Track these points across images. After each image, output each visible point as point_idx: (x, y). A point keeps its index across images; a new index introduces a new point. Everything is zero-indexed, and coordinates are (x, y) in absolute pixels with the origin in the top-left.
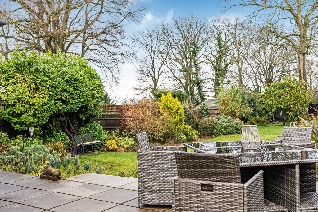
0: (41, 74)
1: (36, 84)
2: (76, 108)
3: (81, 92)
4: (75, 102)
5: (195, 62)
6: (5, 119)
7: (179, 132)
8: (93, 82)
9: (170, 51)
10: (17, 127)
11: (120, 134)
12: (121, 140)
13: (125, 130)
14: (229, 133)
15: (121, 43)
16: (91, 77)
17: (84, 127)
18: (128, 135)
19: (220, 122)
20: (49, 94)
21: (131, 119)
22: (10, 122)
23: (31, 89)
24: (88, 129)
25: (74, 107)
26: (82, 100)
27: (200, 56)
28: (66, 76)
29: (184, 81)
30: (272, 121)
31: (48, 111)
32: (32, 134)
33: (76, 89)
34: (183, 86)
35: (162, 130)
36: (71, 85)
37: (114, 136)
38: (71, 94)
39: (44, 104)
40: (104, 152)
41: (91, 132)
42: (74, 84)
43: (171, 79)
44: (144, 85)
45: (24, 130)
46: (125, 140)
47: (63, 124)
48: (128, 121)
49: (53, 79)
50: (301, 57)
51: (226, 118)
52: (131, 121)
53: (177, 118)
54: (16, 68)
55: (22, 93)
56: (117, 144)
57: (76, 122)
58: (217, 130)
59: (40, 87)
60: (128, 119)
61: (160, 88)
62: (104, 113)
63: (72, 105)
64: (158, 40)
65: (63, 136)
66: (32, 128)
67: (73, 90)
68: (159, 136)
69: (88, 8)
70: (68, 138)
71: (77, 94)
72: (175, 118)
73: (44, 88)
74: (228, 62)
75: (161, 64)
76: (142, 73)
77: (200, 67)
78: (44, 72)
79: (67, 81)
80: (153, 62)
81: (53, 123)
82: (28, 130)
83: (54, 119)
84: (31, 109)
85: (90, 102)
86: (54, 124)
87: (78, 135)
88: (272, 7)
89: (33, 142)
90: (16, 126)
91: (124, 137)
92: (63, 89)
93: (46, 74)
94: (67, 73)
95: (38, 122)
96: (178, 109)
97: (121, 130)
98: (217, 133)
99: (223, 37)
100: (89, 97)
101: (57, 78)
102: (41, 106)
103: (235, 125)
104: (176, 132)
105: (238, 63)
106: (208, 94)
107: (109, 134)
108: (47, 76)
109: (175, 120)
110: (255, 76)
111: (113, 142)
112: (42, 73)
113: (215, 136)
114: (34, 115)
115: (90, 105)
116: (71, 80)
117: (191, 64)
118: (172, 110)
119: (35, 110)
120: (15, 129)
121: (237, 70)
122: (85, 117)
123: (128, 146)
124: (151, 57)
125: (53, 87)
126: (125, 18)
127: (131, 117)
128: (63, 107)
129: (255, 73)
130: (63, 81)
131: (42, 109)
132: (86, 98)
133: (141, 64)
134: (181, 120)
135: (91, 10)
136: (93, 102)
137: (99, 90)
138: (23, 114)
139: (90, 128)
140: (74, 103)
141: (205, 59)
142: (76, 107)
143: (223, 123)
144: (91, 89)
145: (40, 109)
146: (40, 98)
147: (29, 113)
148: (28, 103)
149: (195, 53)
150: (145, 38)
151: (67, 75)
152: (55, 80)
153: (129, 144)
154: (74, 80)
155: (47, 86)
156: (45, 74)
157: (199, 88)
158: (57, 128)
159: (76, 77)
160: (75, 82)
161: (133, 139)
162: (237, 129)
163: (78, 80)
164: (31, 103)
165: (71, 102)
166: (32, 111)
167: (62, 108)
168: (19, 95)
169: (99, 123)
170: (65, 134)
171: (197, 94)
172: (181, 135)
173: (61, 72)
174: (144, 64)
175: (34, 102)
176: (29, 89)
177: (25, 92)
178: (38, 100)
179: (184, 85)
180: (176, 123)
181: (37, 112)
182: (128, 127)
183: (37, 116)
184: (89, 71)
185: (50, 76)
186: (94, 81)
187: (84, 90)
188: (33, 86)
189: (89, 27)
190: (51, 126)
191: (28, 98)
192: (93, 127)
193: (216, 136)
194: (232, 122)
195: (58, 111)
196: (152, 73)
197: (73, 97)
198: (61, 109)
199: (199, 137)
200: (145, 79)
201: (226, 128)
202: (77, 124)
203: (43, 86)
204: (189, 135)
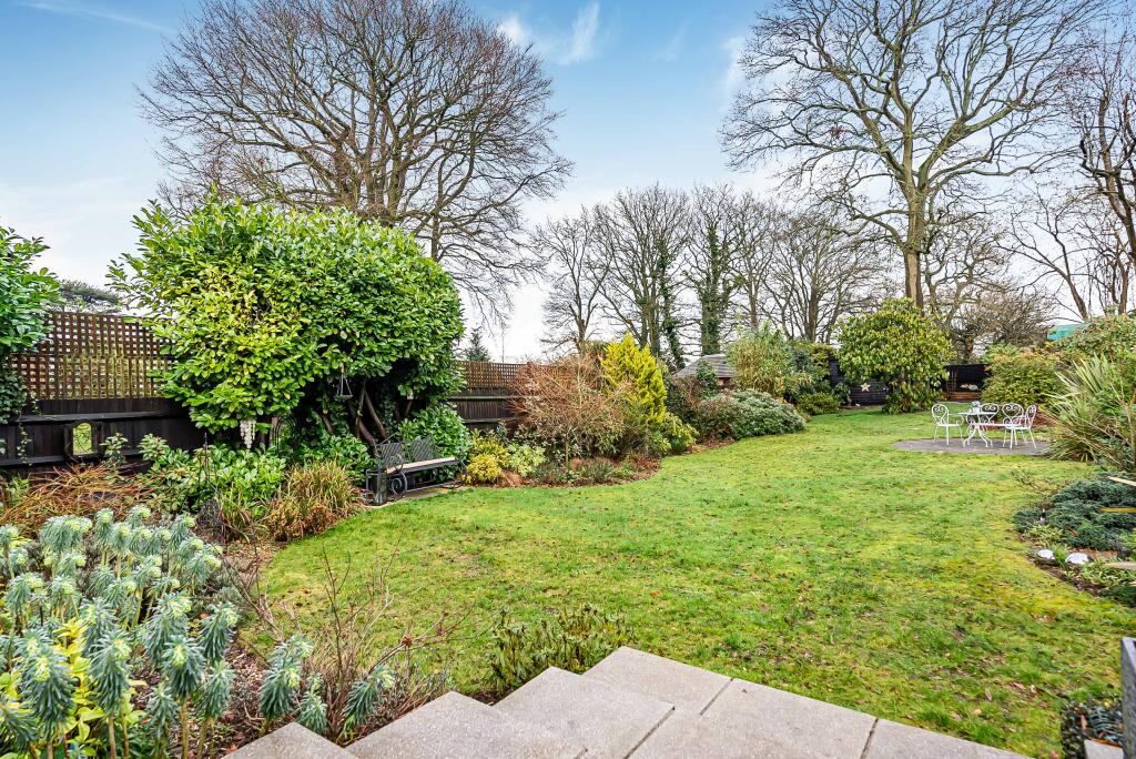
0: (276, 264)
1: (259, 293)
2: (384, 366)
3: (396, 320)
4: (379, 347)
5: (662, 285)
6: (168, 396)
7: (651, 430)
8: (433, 294)
9: (612, 264)
10: (202, 420)
11: (510, 436)
12: (512, 453)
13: (521, 427)
14: (768, 432)
15: (512, 240)
16: (428, 281)
17: (411, 419)
18: (529, 439)
19: (746, 405)
20: (302, 323)
21: (538, 398)
22: (184, 405)
23: (243, 307)
24: (423, 424)
25: (377, 361)
26: (400, 342)
27: (674, 271)
28: (351, 272)
29: (638, 325)
30: (846, 404)
31: (299, 374)
32: (248, 441)
33: (385, 313)
34: (637, 335)
35: (616, 427)
36: (365, 297)
37: (493, 443)
38: (368, 324)
39: (284, 353)
40: (464, 488)
41: (432, 432)
42: (376, 296)
43: (613, 321)
44: (559, 334)
45: (225, 428)
46: (522, 452)
47: (352, 410)
48: (530, 403)
49: (314, 279)
50: (912, 259)
51: (757, 396)
52: (537, 403)
53: (648, 395)
54: (207, 250)
55: (217, 320)
56: (500, 464)
57: (389, 405)
58: (739, 424)
59: (273, 302)
60: (530, 397)
61: (593, 338)
62: (465, 382)
63: (370, 357)
64: (587, 242)
65: (351, 444)
66: (250, 423)
67: (372, 313)
68: (605, 443)
69: (444, 169)
70: (365, 449)
71: (386, 326)
72: (643, 395)
73: (285, 305)
74: (732, 284)
75: (593, 291)
76: (555, 307)
77: (675, 294)
78: (286, 259)
79: (355, 288)
80: (577, 286)
81: (322, 409)
82: (238, 428)
83: (325, 397)
84: (245, 366)
85: (425, 350)
86: (325, 412)
87: (394, 440)
88: (847, 149)
89: (256, 464)
90: (199, 418)
91: (521, 444)
92: (344, 309)
93: (293, 265)
94: (355, 265)
95: (268, 404)
96: (651, 374)
97: (513, 427)
98: (740, 432)
99: (720, 234)
100: (420, 335)
101: (324, 277)
102: (275, 357)
103: (781, 413)
104: (647, 430)
105: (750, 286)
106: (689, 349)
107: (481, 438)
108: (295, 270)
109: (644, 401)
110: (783, 314)
111: (491, 460)
112: (281, 261)
113: (734, 438)
114: (255, 384)
115: (424, 358)
116: (368, 284)
117: (654, 290)
118: (637, 377)
119: (258, 371)
120: (199, 425)
121: (746, 302)
122: (415, 392)
123: (530, 468)
124: (573, 277)
125: (313, 302)
126: (520, 188)
127: (537, 393)
128: (345, 363)
129: (783, 309)
130: (342, 286)
131: (277, 366)
132: (412, 337)
133: (553, 291)
134: (656, 401)
135: (450, 175)
136: (432, 349)
137: (451, 317)
138: (221, 381)
139: (429, 423)
140: (376, 350)
141: (684, 277)
142: (384, 361)
143: (753, 409)
144: (427, 311)
145: (270, 368)
146: (270, 334)
147: (238, 379)
148: (235, 348)
149: (663, 265)
150: (561, 237)
151: (356, 268)
152: (317, 284)
153: (531, 463)
154: (377, 286)
155: (292, 299)
156: (288, 265)
157: (672, 337)
158: (336, 423)
159: (382, 275)
160: (379, 291)
161: (544, 450)
162: (786, 423)
163: (389, 287)
164: (241, 348)
165: (366, 349)
166: (246, 373)
167: (341, 365)
168: (204, 326)
169: (454, 409)
170: (355, 440)
171: (667, 350)
172: (659, 436)
173: (337, 259)
174: (559, 290)
175: (252, 344)
176: (238, 307)
177: (224, 315)
178: (263, 339)
179: (639, 332)
180: (647, 409)
181: (261, 375)
182: (530, 419)
183: (264, 386)
184: (423, 266)
185: (302, 270)
186: (436, 292)
187: (405, 314)
188: (249, 297)
189: (446, 208)
190: (317, 416)
191: (232, 332)
192: (437, 420)
193: (736, 439)
194: (774, 406)
195: (328, 373)
196: (576, 308)
197: (372, 334)
198: (340, 368)
199: (698, 443)
200: (561, 320)
201: (760, 420)
202: (394, 412)
203: (281, 301)
204: (676, 437)
